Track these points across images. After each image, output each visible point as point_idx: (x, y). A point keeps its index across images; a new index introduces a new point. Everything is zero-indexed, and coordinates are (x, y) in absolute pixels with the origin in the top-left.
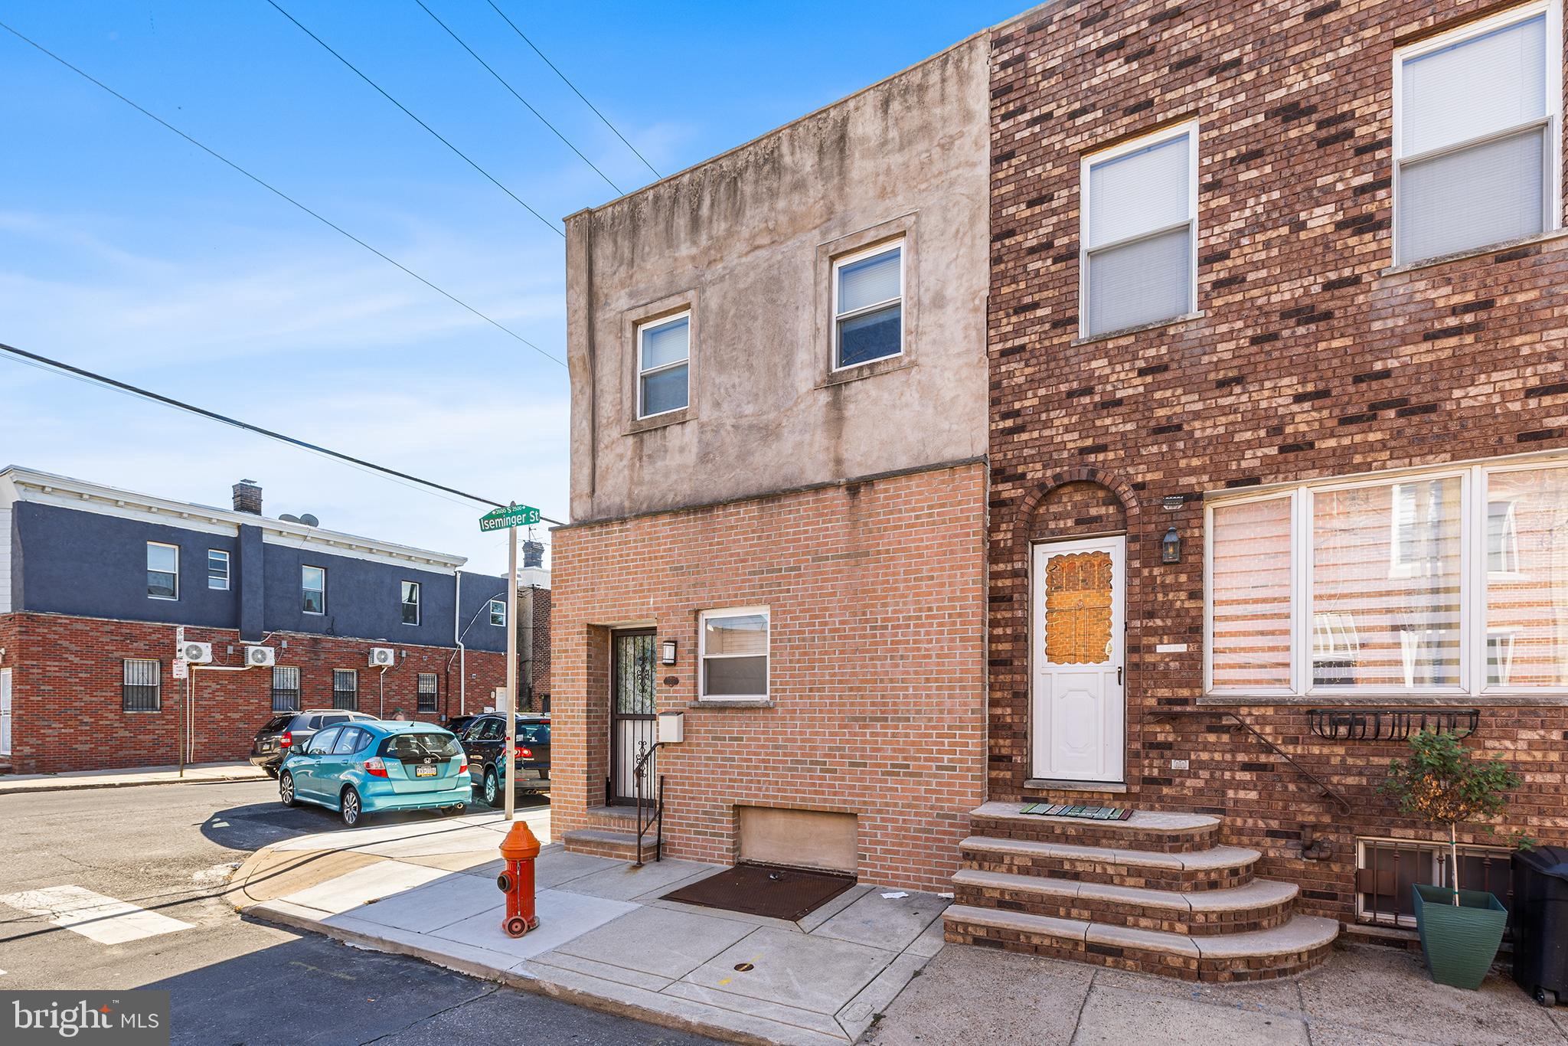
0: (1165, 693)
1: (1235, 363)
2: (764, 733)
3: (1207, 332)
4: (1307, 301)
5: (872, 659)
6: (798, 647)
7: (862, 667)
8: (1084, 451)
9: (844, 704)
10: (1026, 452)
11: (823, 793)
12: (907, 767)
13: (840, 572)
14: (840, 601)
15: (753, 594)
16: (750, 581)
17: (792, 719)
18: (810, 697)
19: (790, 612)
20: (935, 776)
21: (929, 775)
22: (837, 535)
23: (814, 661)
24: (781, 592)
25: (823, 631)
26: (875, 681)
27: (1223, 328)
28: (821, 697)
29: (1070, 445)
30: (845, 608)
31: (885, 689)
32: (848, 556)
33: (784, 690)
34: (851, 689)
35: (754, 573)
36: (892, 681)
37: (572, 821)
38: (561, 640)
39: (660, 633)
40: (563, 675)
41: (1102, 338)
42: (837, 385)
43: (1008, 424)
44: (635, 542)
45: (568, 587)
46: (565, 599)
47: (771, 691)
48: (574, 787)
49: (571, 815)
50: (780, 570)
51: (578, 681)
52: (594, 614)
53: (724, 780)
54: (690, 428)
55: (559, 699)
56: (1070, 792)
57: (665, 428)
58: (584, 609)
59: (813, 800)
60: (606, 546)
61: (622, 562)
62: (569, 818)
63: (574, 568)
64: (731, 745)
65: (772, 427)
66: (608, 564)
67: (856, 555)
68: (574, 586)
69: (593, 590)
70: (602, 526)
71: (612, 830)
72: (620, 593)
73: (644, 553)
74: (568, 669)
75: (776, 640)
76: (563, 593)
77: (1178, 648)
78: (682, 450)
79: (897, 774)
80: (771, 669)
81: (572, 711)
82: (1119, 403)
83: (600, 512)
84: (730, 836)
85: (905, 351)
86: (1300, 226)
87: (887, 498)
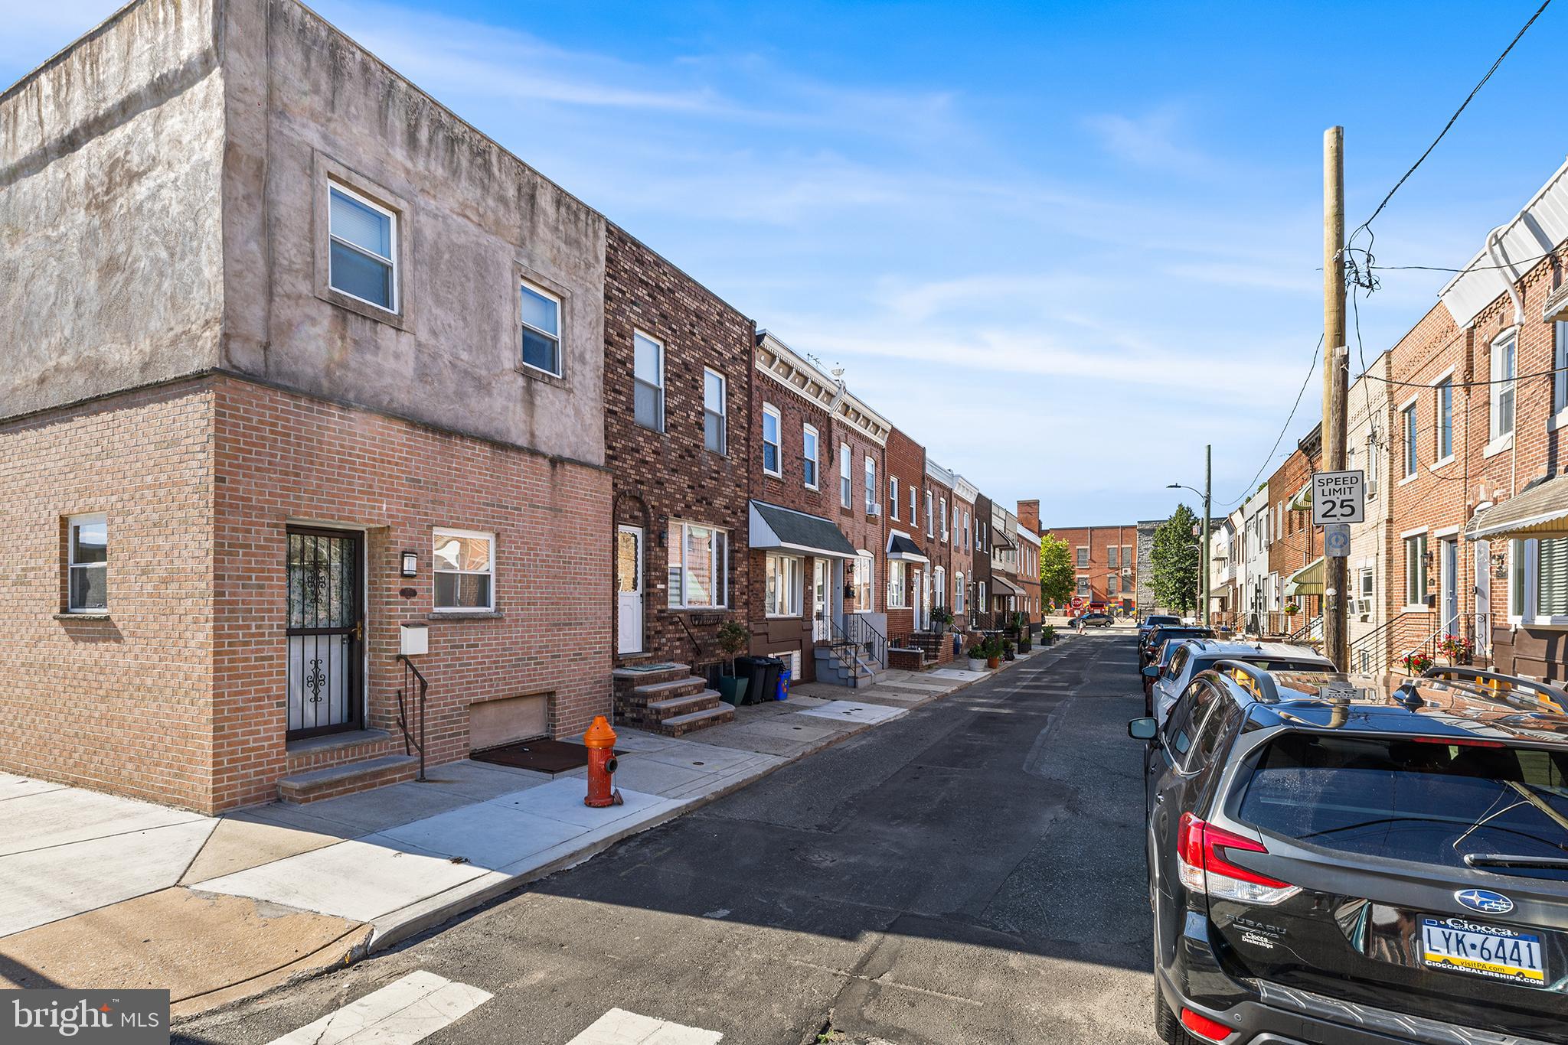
0: (659, 607)
1: (676, 463)
2: (495, 639)
3: (669, 444)
4: (690, 448)
5: (563, 583)
6: (520, 571)
7: (559, 588)
8: (637, 482)
9: (548, 615)
10: (618, 472)
11: (535, 680)
12: (580, 654)
13: (546, 519)
14: (545, 540)
15: (487, 522)
16: (484, 510)
17: (516, 626)
18: (528, 609)
19: (514, 542)
20: (593, 658)
21: (590, 659)
22: (544, 492)
23: (529, 582)
24: (508, 525)
25: (535, 561)
26: (565, 598)
27: (673, 446)
28: (535, 610)
29: (632, 477)
30: (549, 546)
31: (570, 604)
32: (551, 509)
33: (510, 604)
34: (552, 604)
35: (488, 505)
36: (574, 599)
37: (256, 774)
38: (234, 530)
39: (391, 543)
40: (239, 578)
41: (643, 428)
42: (529, 377)
43: (611, 452)
44: (362, 436)
45: (251, 460)
46: (244, 475)
47: (497, 604)
48: (261, 728)
49: (255, 765)
50: (507, 507)
51: (271, 587)
52: (299, 506)
53: (462, 684)
54: (406, 339)
55: (231, 611)
56: (633, 660)
57: (376, 322)
58: (281, 496)
59: (530, 687)
60: (319, 427)
61: (344, 454)
62: (252, 770)
63: (263, 438)
64: (468, 652)
65: (484, 382)
66: (322, 450)
67: (555, 510)
68: (262, 461)
69: (297, 475)
70: (312, 401)
71: (332, 765)
72: (339, 489)
73: (374, 453)
74: (251, 570)
75: (503, 564)
76: (239, 466)
77: (663, 586)
78: (397, 356)
79: (576, 660)
80: (498, 586)
81: (258, 627)
82: (647, 462)
83: (279, 374)
84: (467, 733)
85: (564, 378)
86: (688, 416)
87: (571, 477)
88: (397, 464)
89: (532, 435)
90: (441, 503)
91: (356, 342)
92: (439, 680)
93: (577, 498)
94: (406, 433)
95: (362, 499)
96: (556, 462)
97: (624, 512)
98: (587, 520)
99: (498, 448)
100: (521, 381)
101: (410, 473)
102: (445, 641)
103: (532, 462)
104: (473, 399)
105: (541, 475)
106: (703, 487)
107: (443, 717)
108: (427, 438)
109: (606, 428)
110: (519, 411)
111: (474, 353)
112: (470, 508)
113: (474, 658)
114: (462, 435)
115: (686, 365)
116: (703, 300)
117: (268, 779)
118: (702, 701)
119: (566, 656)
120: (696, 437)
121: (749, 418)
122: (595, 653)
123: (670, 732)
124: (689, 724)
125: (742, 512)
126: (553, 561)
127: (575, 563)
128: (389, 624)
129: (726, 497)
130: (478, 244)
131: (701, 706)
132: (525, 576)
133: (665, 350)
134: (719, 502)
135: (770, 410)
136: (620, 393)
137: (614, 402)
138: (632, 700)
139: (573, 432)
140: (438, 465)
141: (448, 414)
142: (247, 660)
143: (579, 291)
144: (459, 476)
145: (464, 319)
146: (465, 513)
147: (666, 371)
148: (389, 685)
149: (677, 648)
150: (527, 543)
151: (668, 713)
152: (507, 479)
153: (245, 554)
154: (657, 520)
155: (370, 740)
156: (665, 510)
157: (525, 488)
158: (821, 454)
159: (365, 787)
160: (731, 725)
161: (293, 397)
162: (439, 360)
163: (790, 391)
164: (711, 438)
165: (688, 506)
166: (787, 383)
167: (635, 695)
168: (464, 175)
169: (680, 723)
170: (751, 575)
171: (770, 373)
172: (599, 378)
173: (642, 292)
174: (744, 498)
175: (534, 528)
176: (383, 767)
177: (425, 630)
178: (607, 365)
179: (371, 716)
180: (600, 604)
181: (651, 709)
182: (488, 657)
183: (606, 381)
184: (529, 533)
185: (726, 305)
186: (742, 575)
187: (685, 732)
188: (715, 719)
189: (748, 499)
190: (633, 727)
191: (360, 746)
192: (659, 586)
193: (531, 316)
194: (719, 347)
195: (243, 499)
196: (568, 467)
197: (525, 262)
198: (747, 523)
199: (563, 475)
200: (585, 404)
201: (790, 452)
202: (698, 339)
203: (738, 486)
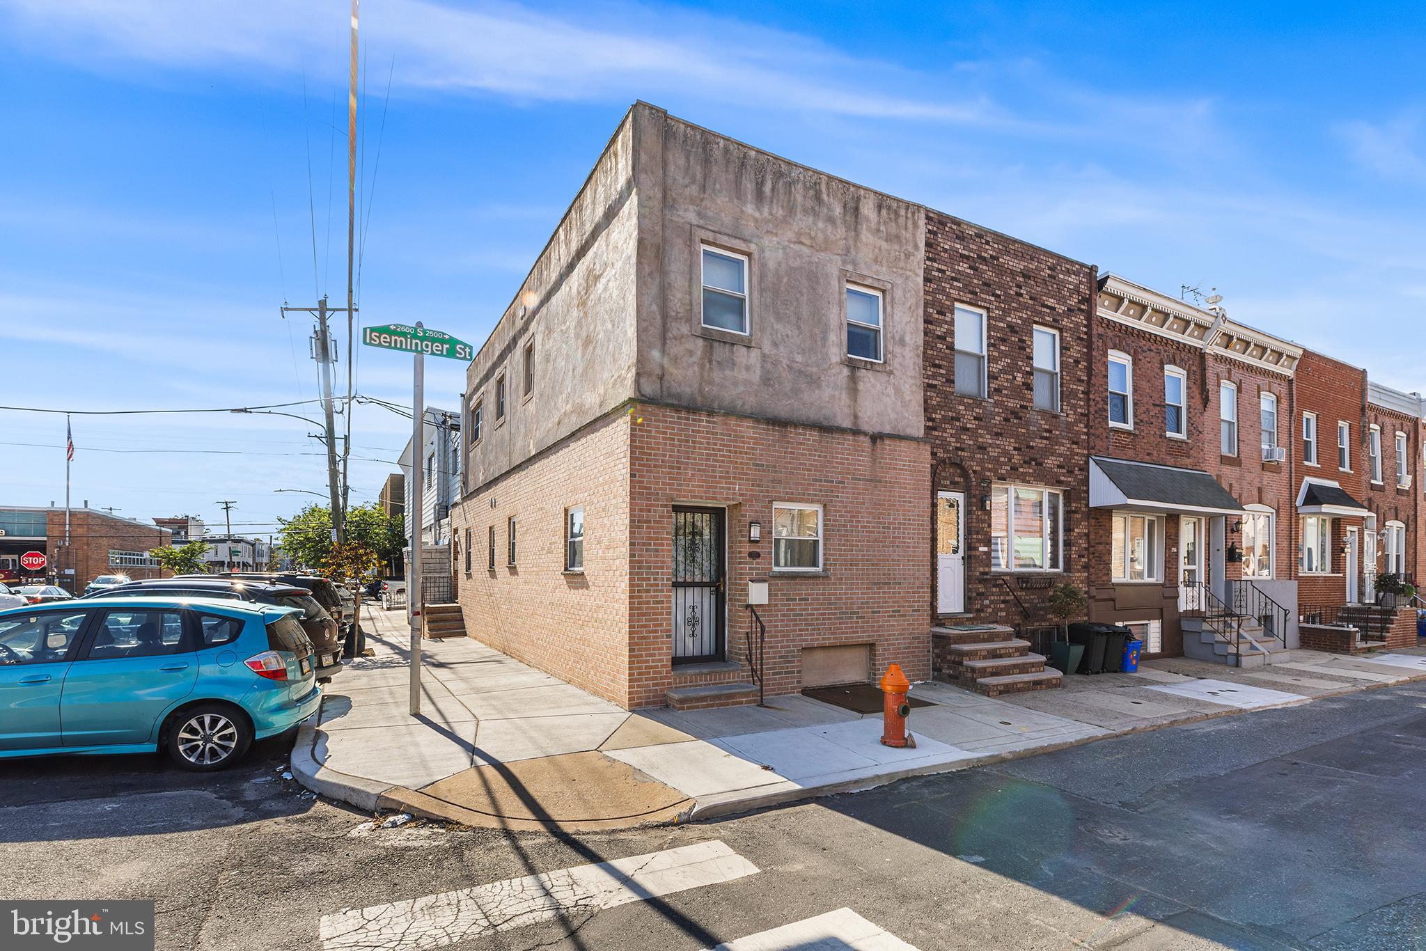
0: (981, 569)
1: (1000, 426)
2: (822, 594)
3: (993, 409)
4: (1016, 410)
5: (883, 547)
6: (843, 536)
7: (879, 551)
8: (957, 449)
9: (869, 575)
10: (937, 442)
11: (857, 632)
12: (899, 611)
13: (867, 489)
14: (866, 508)
15: (816, 495)
16: (813, 485)
17: (840, 584)
18: (850, 570)
19: (839, 511)
20: (911, 616)
21: (909, 616)
22: (865, 466)
23: (852, 546)
24: (833, 496)
25: (857, 527)
26: (884, 560)
27: (997, 410)
28: (857, 570)
29: (953, 444)
30: (870, 513)
31: (889, 565)
32: (871, 481)
33: (835, 565)
34: (873, 565)
35: (816, 480)
36: (893, 560)
37: (654, 685)
38: (641, 510)
39: (742, 515)
40: (644, 544)
41: (964, 396)
42: (853, 366)
43: (930, 424)
44: (722, 434)
45: (651, 460)
46: (647, 471)
47: (825, 565)
48: (656, 652)
49: (653, 679)
50: (833, 482)
51: (663, 551)
52: (680, 490)
53: (795, 631)
54: (755, 353)
55: (640, 568)
56: (953, 619)
57: (733, 344)
58: (669, 484)
59: (852, 638)
60: (693, 431)
61: (709, 449)
62: (651, 682)
63: (658, 444)
64: (800, 605)
65: (815, 377)
66: (695, 448)
67: (875, 481)
68: (657, 460)
69: (679, 468)
70: (688, 412)
71: (701, 685)
72: (706, 476)
73: (730, 446)
74: (650, 539)
75: (829, 530)
76: (644, 465)
77: (986, 549)
78: (748, 368)
79: (895, 616)
80: (825, 549)
81: (655, 579)
82: (968, 429)
83: (670, 395)
84: (799, 672)
85: (885, 362)
86: (1014, 378)
87: (890, 450)
88: (746, 453)
89: (856, 417)
90: (780, 482)
91: (719, 363)
92: (777, 626)
93: (896, 469)
94: (753, 428)
95: (721, 483)
96: (876, 438)
97: (945, 478)
98: (906, 488)
99: (825, 432)
100: (846, 372)
101: (756, 459)
102: (782, 595)
103: (854, 440)
104: (806, 393)
105: (863, 451)
106: (1032, 447)
107: (781, 657)
108: (768, 430)
109: (926, 401)
110: (845, 399)
111: (807, 355)
112: (802, 484)
113: (805, 610)
114: (795, 424)
115: (1012, 328)
116: (1032, 259)
117: (661, 690)
118: (1024, 664)
119: (886, 612)
120: (1023, 398)
121: (1089, 370)
122: (914, 611)
123: (985, 691)
124: (1006, 685)
125: (1080, 469)
126: (873, 527)
127: (894, 528)
128: (741, 579)
129: (1060, 455)
130: (810, 263)
131: (1024, 669)
132: (847, 541)
133: (989, 318)
134: (1050, 462)
135: (1117, 357)
136: (939, 367)
137: (934, 377)
138: (949, 657)
139: (893, 409)
140: (777, 451)
141: (786, 408)
142: (648, 603)
143: (899, 281)
144: (793, 459)
145: (799, 328)
146: (798, 489)
147: (989, 337)
148: (741, 628)
149: (1001, 610)
150: (849, 512)
151: (984, 672)
152: (833, 457)
153: (647, 527)
154: (979, 484)
155: (726, 669)
156: (988, 474)
157: (848, 464)
158: (1190, 397)
159: (721, 705)
160: (1055, 692)
161: (677, 411)
162: (779, 366)
163: (1144, 332)
164: (1041, 396)
165: (1014, 469)
166: (1140, 325)
167: (952, 652)
168: (799, 208)
169: (995, 683)
170: (1092, 537)
171: (1118, 317)
172: (918, 356)
173: (963, 267)
174: (1083, 455)
175: (857, 498)
176: (733, 691)
177: (766, 585)
178: (926, 343)
179: (730, 652)
180: (919, 566)
181: (967, 667)
182: (817, 609)
183: (925, 358)
184: (852, 503)
185: (1059, 257)
186: (1080, 536)
187: (1001, 692)
188: (1037, 684)
189: (1088, 456)
190: (950, 683)
191: (720, 673)
192: (981, 549)
193: (856, 314)
194: (1051, 302)
195: (646, 488)
196: (887, 442)
197: (850, 267)
198: (1086, 482)
199: (883, 449)
200: (905, 382)
201: (1145, 400)
202: (1026, 299)
203: (1074, 443)
